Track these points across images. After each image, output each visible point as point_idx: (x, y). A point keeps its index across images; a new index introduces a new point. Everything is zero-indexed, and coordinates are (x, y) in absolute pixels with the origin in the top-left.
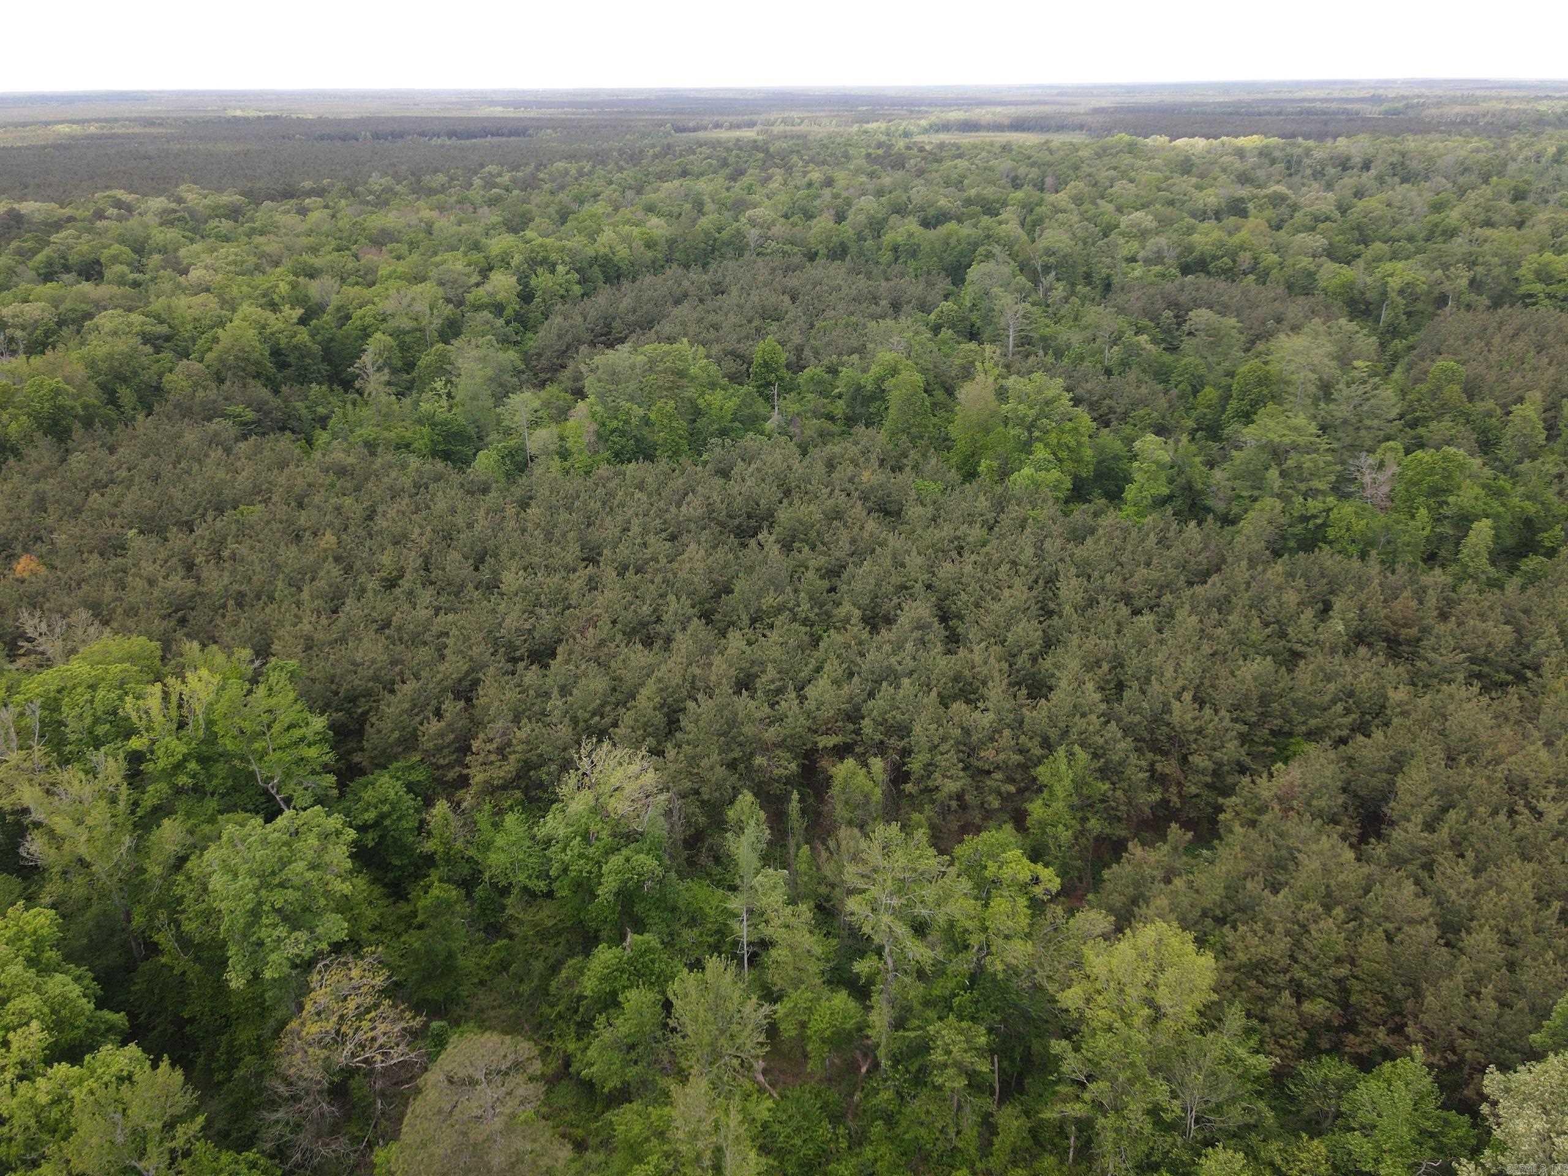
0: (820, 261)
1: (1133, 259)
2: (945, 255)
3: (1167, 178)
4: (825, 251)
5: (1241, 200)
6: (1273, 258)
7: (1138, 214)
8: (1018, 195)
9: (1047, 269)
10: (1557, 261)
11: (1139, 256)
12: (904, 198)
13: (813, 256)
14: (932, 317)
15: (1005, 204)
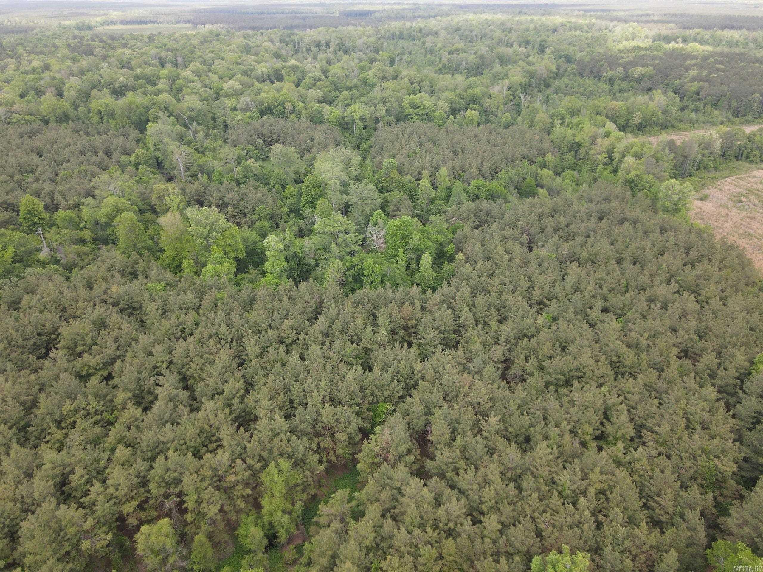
0: (52, 125)
1: (235, 109)
2: (131, 115)
3: (240, 57)
4: (54, 118)
5: (279, 70)
6: (301, 105)
7: (231, 82)
8: (164, 72)
9: (191, 119)
10: (416, 98)
11: (238, 107)
12: (96, 77)
13: (46, 122)
14: (132, 158)
15: (159, 78)
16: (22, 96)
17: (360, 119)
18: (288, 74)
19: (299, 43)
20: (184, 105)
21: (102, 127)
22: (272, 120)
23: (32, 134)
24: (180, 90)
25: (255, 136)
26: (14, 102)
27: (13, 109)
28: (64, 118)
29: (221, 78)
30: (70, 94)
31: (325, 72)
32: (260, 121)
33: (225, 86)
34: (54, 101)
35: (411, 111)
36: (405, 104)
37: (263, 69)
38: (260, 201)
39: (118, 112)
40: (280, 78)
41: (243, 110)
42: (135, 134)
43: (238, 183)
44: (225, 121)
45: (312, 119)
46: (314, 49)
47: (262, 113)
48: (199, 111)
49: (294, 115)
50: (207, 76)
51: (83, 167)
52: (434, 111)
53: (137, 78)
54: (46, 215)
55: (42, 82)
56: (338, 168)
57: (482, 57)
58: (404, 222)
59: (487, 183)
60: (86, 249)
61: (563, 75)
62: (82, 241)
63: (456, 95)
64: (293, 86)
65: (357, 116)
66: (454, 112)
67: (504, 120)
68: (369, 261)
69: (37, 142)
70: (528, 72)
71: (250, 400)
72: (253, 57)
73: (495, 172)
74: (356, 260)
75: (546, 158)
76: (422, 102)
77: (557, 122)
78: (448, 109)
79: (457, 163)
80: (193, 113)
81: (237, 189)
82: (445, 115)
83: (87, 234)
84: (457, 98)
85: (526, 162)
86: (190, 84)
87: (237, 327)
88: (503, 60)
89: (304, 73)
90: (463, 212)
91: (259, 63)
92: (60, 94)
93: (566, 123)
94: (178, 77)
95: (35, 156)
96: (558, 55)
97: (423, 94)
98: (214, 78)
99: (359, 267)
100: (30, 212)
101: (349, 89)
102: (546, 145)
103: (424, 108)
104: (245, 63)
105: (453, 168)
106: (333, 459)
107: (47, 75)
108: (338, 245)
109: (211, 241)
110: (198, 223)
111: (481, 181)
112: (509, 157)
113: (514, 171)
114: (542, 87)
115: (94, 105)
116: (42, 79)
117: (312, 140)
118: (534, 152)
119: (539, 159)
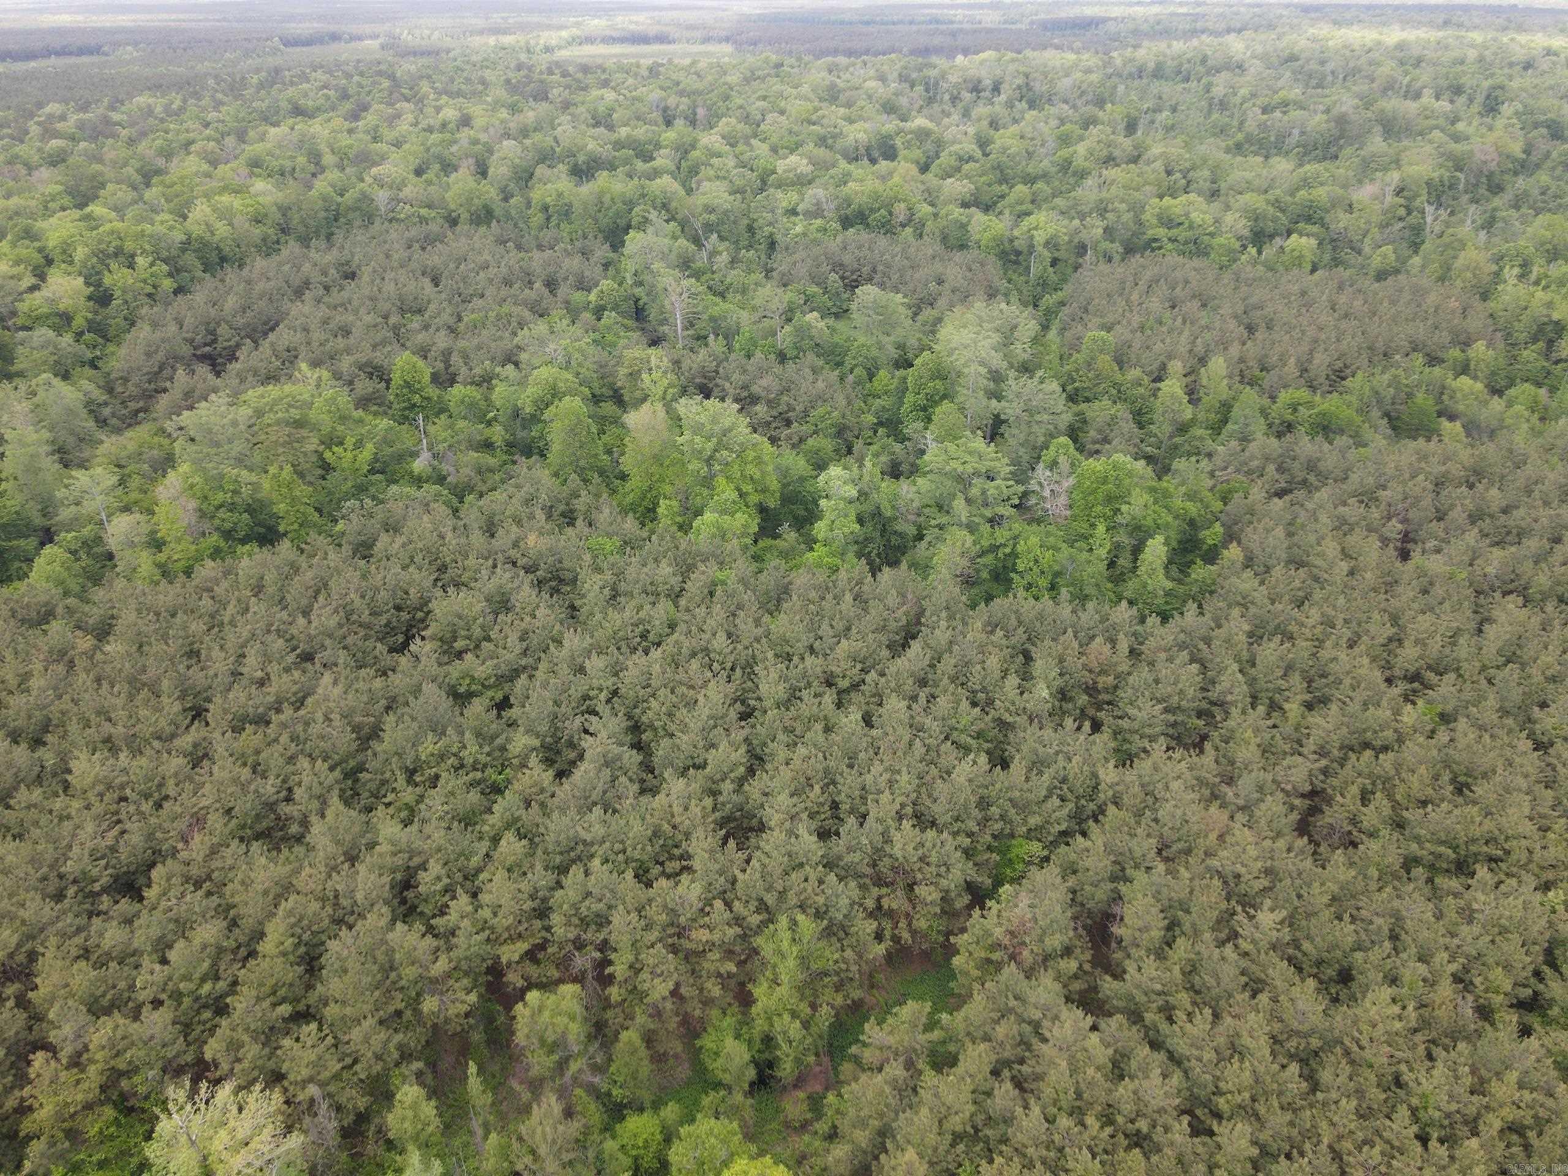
0: (463, 228)
1: (793, 212)
2: (600, 215)
3: (816, 110)
4: (467, 216)
5: (890, 137)
6: (927, 209)
7: (793, 159)
8: (670, 135)
9: (709, 228)
10: (1176, 205)
11: (799, 209)
12: (549, 141)
13: (453, 222)
14: (592, 297)
15: (658, 146)
16: (419, 172)
17: (1047, 244)
18: (908, 145)
19: (937, 83)
20: (699, 200)
21: (547, 235)
22: (865, 236)
23: (429, 241)
24: (694, 171)
25: (825, 268)
26: (403, 183)
27: (401, 195)
28: (484, 216)
29: (774, 150)
30: (499, 170)
31: (983, 143)
32: (839, 239)
33: (781, 166)
34: (472, 184)
35: (1161, 232)
36: (1148, 216)
37: (858, 134)
38: (822, 398)
39: (578, 209)
40: (890, 154)
41: (810, 215)
42: (602, 251)
43: (782, 357)
44: (771, 234)
45: (945, 239)
46: (967, 96)
47: (846, 222)
48: (726, 213)
49: (909, 230)
50: (748, 144)
51: (505, 309)
52: (1212, 235)
53: (618, 145)
54: (433, 392)
55: (454, 148)
56: (987, 343)
57: (1342, 121)
58: (1115, 468)
59: (1318, 398)
60: (492, 461)
61: (1538, 166)
62: (487, 445)
63: (1268, 202)
64: (914, 170)
65: (1040, 237)
66: (1259, 237)
67: (1376, 262)
68: (1031, 541)
69: (434, 258)
70: (1450, 156)
71: (754, 789)
72: (842, 110)
73: (1339, 376)
74: (1002, 535)
75: (1471, 353)
76: (1187, 215)
77: (1511, 273)
78: (1246, 232)
79: (1252, 349)
80: (713, 217)
81: (778, 369)
82: (1237, 245)
83: (497, 433)
84: (1271, 209)
85: (1419, 359)
86: (715, 161)
87: (746, 642)
88: (1391, 128)
89: (940, 144)
90: (1252, 457)
91: (851, 121)
92: (482, 171)
93: (1533, 277)
94: (693, 147)
95: (427, 282)
96: (1529, 120)
97: (1192, 196)
98: (762, 149)
99: (1008, 550)
100: (407, 384)
101: (1029, 180)
102: (1475, 323)
103: (1191, 227)
104: (825, 121)
105: (1242, 360)
106: (906, 936)
107: (465, 134)
108: (969, 501)
109: (717, 467)
110: (698, 429)
111: (1303, 394)
112: (1380, 345)
113: (1386, 377)
114: (1482, 191)
115: (537, 194)
116: (455, 142)
117: (940, 282)
118: (1445, 337)
119: (1455, 353)
